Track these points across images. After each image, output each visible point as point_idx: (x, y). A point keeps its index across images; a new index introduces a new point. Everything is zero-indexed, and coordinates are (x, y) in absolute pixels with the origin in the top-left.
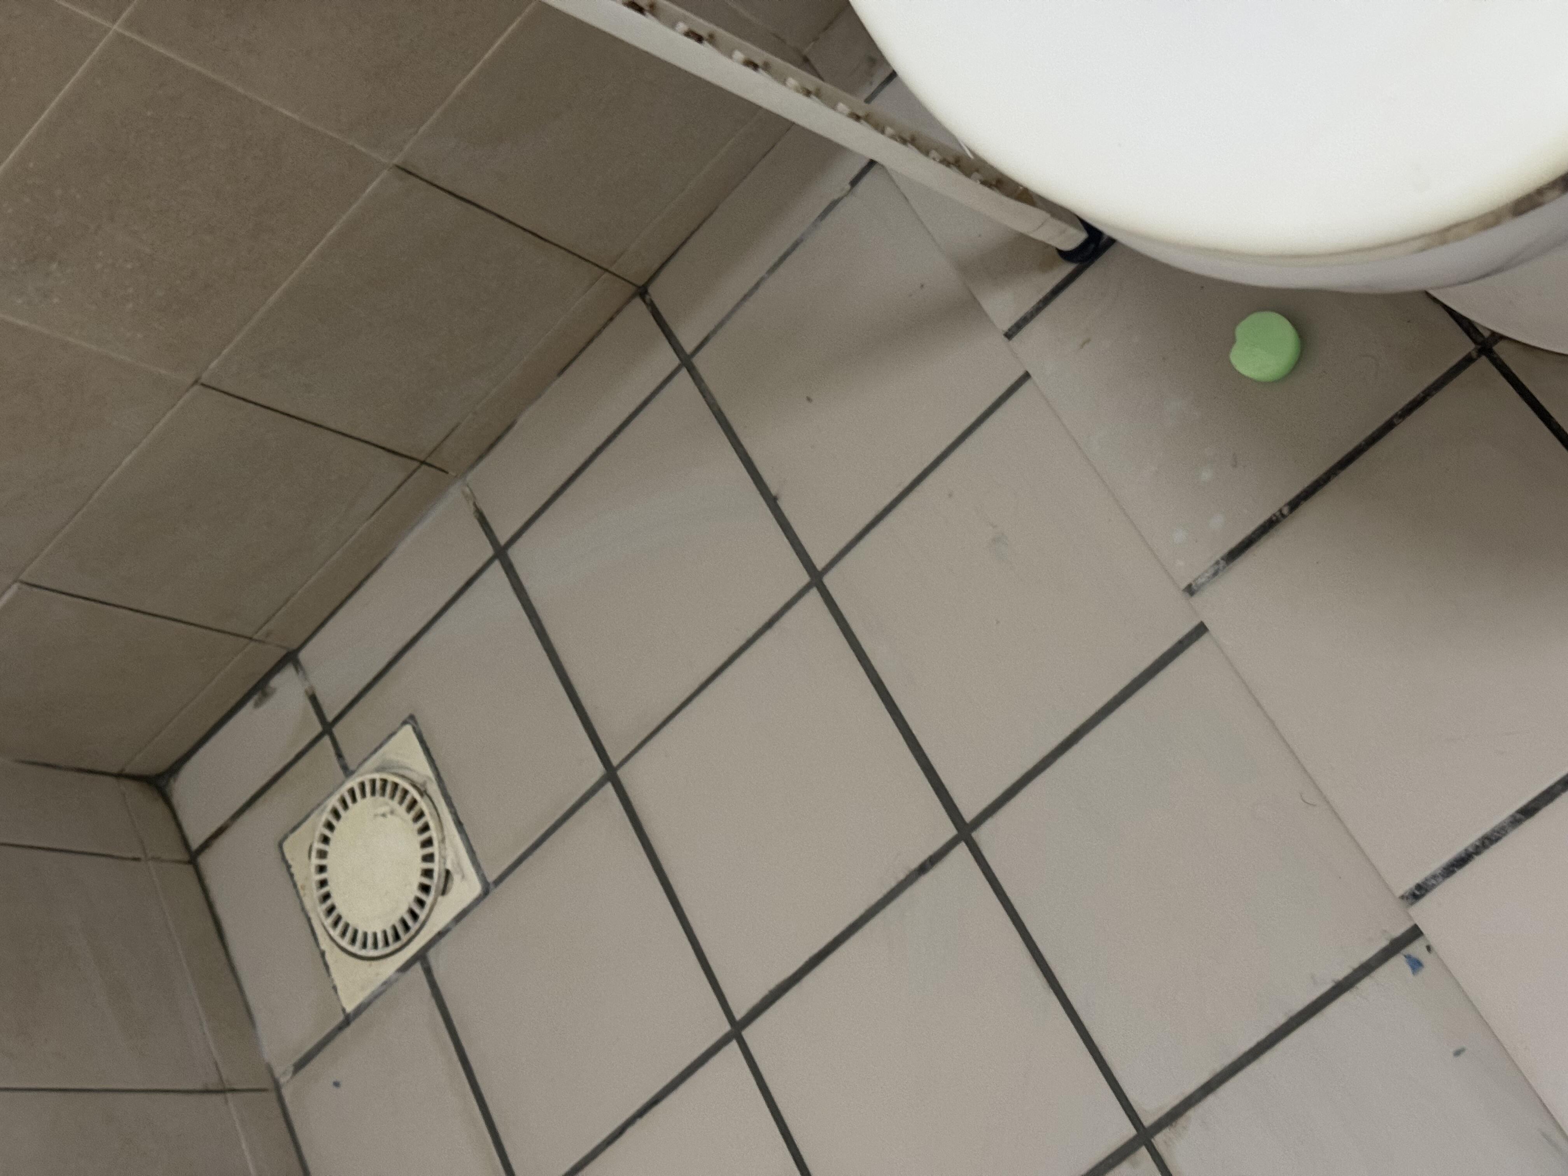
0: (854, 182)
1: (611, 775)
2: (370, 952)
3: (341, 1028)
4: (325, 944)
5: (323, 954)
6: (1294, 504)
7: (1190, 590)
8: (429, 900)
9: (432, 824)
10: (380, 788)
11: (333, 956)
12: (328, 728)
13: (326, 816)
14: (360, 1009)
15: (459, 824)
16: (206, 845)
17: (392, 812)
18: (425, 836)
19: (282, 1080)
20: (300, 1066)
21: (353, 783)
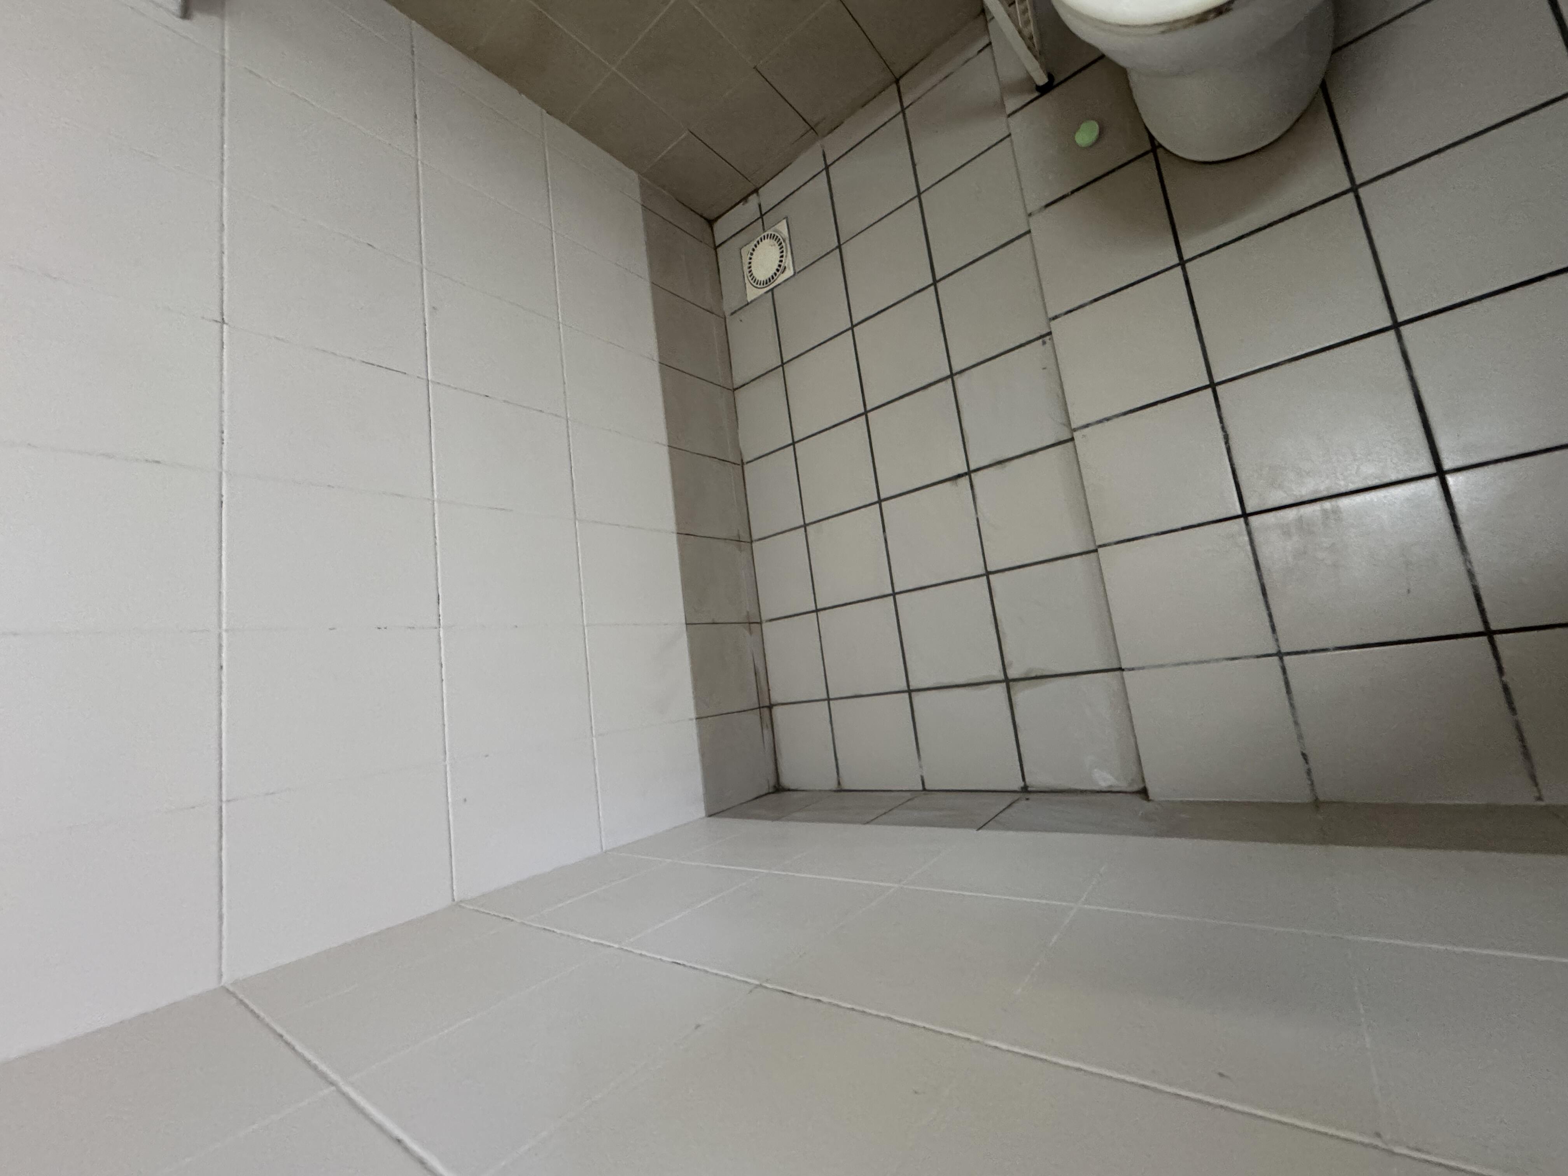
0: (980, 51)
1: (839, 247)
2: (758, 286)
3: (746, 306)
4: (747, 281)
5: (745, 284)
6: (1073, 192)
7: (1030, 215)
8: (778, 274)
9: (784, 251)
10: (772, 237)
11: (748, 285)
12: (762, 216)
13: (755, 242)
14: (752, 302)
15: (792, 253)
16: (720, 245)
17: (774, 245)
18: (782, 254)
19: (726, 316)
20: (732, 314)
21: (766, 234)
